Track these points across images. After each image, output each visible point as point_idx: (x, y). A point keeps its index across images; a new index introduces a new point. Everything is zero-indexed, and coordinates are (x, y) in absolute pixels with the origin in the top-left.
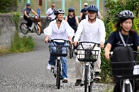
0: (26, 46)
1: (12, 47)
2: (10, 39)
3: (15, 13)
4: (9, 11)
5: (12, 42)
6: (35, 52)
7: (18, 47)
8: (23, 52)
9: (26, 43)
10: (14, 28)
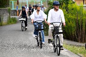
0: (13, 21)
1: (8, 22)
2: (7, 19)
3: (9, 8)
4: (6, 7)
5: (8, 20)
6: (18, 24)
7: (11, 22)
8: (12, 24)
9: (14, 20)
10: (8, 14)
